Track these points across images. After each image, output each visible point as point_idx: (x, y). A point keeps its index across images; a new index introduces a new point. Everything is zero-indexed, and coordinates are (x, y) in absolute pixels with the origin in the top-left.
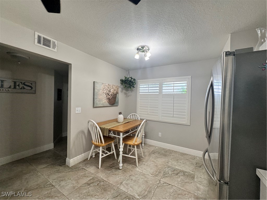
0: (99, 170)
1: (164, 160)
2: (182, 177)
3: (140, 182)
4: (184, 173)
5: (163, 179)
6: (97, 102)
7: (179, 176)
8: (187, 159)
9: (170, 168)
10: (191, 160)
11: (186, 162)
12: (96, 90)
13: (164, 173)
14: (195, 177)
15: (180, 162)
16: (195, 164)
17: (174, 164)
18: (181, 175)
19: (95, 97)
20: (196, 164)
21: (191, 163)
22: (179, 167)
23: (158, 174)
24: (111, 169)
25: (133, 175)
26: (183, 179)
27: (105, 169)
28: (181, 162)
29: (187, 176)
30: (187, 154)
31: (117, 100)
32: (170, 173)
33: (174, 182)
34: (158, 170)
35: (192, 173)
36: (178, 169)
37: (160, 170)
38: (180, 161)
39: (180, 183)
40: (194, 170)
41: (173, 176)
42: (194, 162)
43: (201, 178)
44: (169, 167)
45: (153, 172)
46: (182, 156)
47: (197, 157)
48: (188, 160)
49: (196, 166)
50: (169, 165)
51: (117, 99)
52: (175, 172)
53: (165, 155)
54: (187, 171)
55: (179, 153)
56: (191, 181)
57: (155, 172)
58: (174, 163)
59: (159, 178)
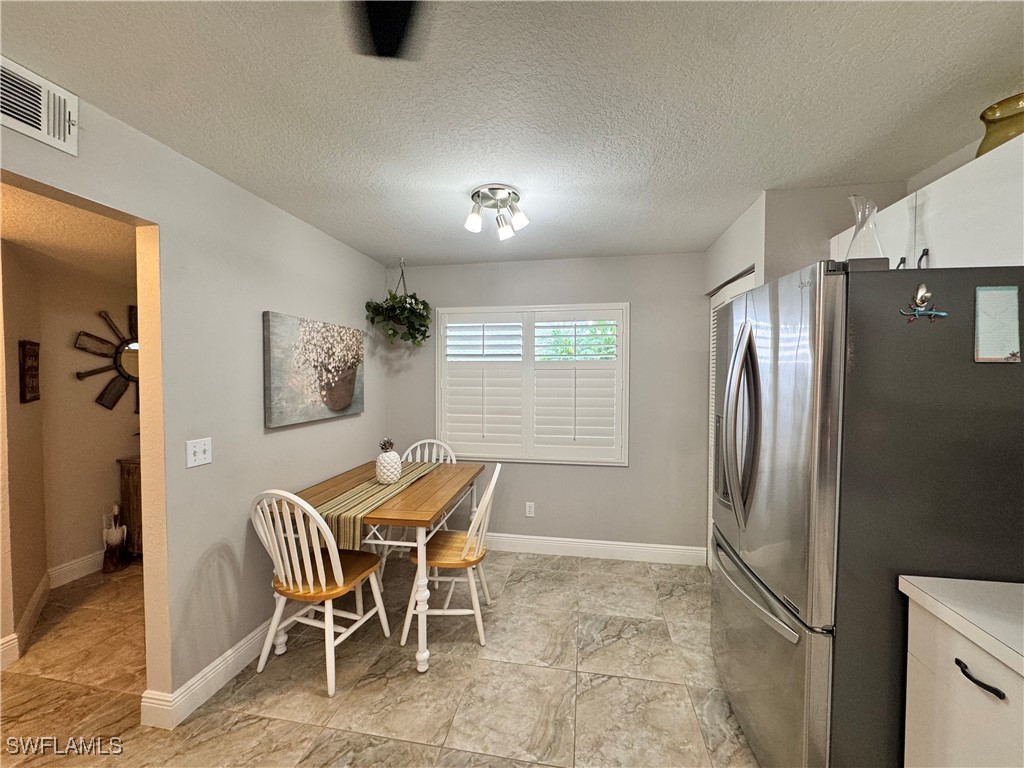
0: (330, 701)
1: (561, 597)
2: (635, 642)
3: (514, 699)
4: (636, 623)
5: (584, 663)
6: (284, 404)
7: (627, 639)
8: (628, 576)
9: (590, 622)
10: (639, 579)
11: (627, 590)
12: (276, 353)
13: (579, 642)
14: (671, 631)
15: (614, 594)
16: (654, 589)
17: (598, 604)
18: (629, 636)
19: (275, 382)
20: (658, 588)
21: (643, 588)
22: (614, 610)
23: (562, 653)
24: (384, 680)
25: (479, 682)
26: (641, 647)
27: (356, 688)
28: (615, 590)
29: (649, 633)
30: (623, 562)
31: (357, 391)
32: (598, 637)
33: (621, 663)
34: (556, 638)
35: (658, 618)
36: (616, 618)
37: (563, 634)
38: (611, 590)
39: (637, 661)
40: (660, 609)
41: (610, 644)
42: (650, 581)
43: (685, 628)
44: (586, 618)
45: (542, 648)
46: (610, 570)
47: (651, 564)
48: (630, 580)
49: (661, 595)
50: (584, 610)
51: (357, 385)
52: (612, 630)
53: (560, 580)
54: (643, 618)
55: (599, 563)
56: (664, 648)
57: (550, 650)
58: (596, 601)
59: (568, 665)
